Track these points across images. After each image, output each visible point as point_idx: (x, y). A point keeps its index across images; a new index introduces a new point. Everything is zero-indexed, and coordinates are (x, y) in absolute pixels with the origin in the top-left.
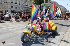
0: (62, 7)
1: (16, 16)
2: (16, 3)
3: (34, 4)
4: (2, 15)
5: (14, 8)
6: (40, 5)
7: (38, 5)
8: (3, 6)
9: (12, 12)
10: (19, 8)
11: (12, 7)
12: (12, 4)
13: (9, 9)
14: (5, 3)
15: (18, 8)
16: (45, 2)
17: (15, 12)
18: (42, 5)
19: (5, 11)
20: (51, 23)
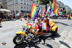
0: (67, 7)
1: (25, 15)
2: (25, 4)
3: (41, 4)
4: (14, 14)
5: (23, 8)
6: (46, 5)
7: (44, 5)
8: (15, 7)
9: (22, 11)
10: (28, 8)
11: (22, 7)
12: (21, 4)
13: (19, 9)
14: (16, 4)
15: (26, 8)
16: (50, 2)
17: (24, 12)
18: (47, 5)
19: (16, 11)
20: (51, 23)
